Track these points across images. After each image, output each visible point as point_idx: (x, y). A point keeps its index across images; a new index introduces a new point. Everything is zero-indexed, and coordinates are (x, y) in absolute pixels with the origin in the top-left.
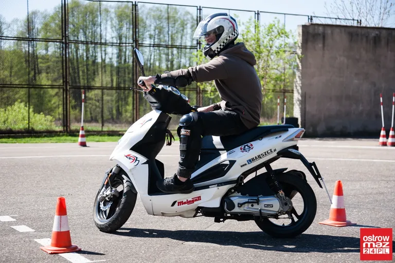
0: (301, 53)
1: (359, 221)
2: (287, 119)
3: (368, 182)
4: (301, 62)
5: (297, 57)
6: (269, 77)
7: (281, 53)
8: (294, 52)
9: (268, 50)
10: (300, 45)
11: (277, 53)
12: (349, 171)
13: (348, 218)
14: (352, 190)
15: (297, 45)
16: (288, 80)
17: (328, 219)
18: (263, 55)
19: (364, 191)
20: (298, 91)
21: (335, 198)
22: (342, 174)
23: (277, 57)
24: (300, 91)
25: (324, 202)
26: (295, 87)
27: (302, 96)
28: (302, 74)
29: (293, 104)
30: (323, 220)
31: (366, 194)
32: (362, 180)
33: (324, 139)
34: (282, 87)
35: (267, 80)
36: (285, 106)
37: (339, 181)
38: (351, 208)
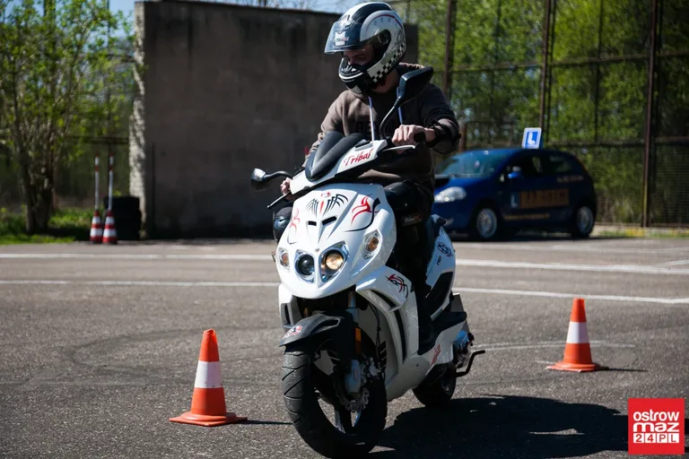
0: (144, 60)
1: (252, 412)
2: (115, 200)
3: (276, 330)
4: (143, 78)
5: (134, 69)
6: (77, 109)
7: (101, 59)
8: (128, 59)
9: (72, 53)
10: (140, 43)
11: (92, 59)
12: (240, 309)
13: (231, 407)
14: (243, 348)
15: (134, 44)
16: (116, 118)
17: (189, 410)
18: (62, 62)
19: (266, 349)
20: (138, 140)
21: (202, 366)
22: (226, 314)
23: (93, 67)
24: (142, 141)
25: (184, 374)
26: (131, 134)
27: (146, 152)
28: (146, 104)
29: (129, 169)
30: (178, 414)
31: (271, 356)
32: (266, 327)
33: (195, 241)
34: (105, 132)
35: (71, 117)
36: (111, 173)
37: (211, 332)
38: (238, 385)
